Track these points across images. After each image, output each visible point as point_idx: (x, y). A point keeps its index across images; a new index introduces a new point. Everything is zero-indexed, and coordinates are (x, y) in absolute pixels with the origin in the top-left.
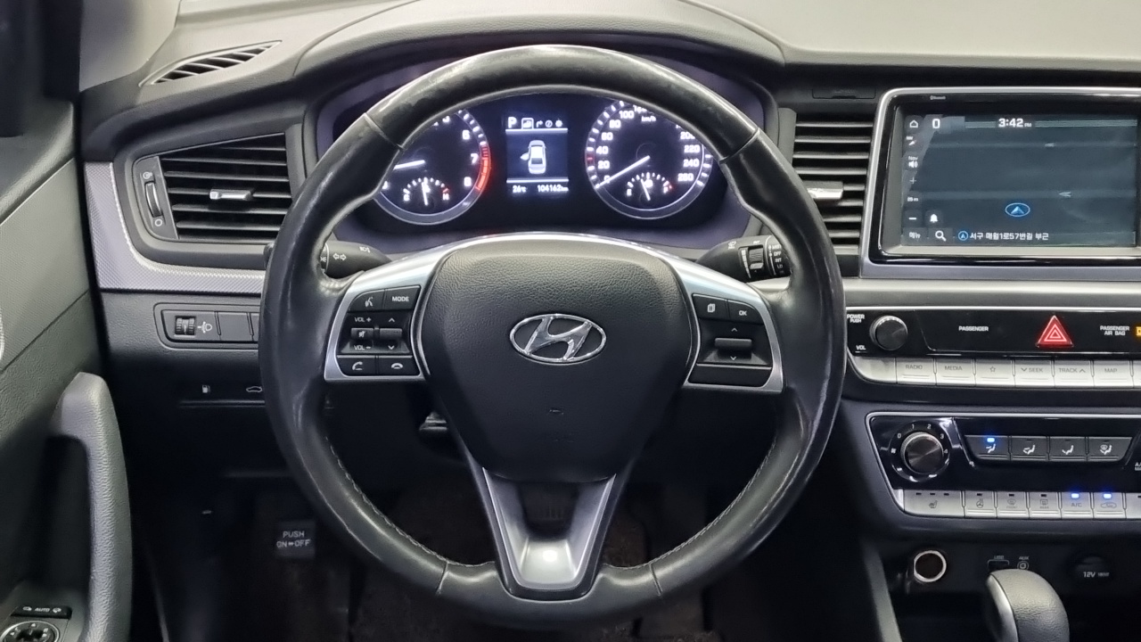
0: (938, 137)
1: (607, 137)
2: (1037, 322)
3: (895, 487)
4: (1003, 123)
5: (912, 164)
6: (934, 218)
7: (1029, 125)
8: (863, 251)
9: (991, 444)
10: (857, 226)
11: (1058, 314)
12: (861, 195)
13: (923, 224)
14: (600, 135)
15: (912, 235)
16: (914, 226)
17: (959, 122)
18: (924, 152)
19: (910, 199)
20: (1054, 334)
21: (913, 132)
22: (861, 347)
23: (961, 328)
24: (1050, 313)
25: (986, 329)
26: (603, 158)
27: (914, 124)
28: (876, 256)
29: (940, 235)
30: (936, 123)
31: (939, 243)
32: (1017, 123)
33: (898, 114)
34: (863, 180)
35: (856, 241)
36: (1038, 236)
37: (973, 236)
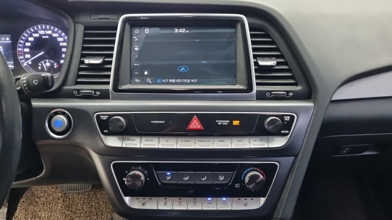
0: (147, 37)
1: (28, 44)
2: (188, 118)
3: (126, 196)
4: (176, 30)
5: (136, 49)
6: (146, 73)
7: (188, 32)
8: (110, 87)
9: (169, 176)
10: (109, 76)
11: (197, 114)
12: (110, 63)
13: (142, 75)
14: (25, 44)
15: (136, 80)
16: (137, 77)
17: (157, 31)
18: (141, 44)
19: (135, 64)
20: (195, 124)
21: (137, 35)
22: (106, 131)
23: (152, 122)
24: (193, 115)
25: (164, 122)
26: (27, 53)
27: (137, 31)
28: (116, 89)
29: (149, 80)
30: (147, 31)
31: (149, 84)
32: (183, 31)
33: (128, 26)
34: (111, 56)
35: (108, 83)
36: (192, 81)
37: (164, 81)
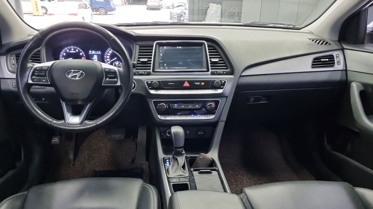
0: (166, 50)
1: (109, 54)
2: (183, 82)
3: (158, 114)
4: (177, 47)
5: (161, 55)
6: (165, 65)
7: (182, 48)
8: (151, 70)
9: (176, 106)
10: (150, 66)
11: (187, 81)
12: (151, 61)
13: (163, 66)
14: (107, 54)
15: (161, 68)
16: (162, 66)
17: (169, 48)
18: (163, 53)
19: (161, 61)
20: (186, 84)
21: (161, 49)
22: (150, 88)
23: (169, 84)
24: (185, 81)
25: (174, 84)
26: (108, 58)
27: (161, 48)
28: (153, 71)
29: (166, 68)
30: (165, 48)
31: (166, 69)
32: (180, 47)
33: (158, 46)
34: (151, 58)
35: (150, 69)
36: (185, 68)
37: (173, 68)
